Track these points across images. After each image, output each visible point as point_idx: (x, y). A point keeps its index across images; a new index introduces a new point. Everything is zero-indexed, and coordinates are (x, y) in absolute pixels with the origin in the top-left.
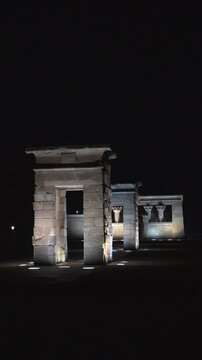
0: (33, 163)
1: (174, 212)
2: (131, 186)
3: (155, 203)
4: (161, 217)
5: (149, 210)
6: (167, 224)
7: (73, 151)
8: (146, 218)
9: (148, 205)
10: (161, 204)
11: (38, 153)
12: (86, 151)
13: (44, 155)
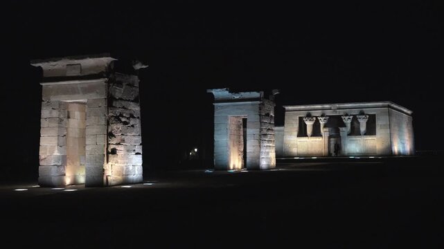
0: (40, 76)
1: (379, 123)
2: (255, 94)
3: (355, 112)
4: (363, 129)
5: (348, 122)
6: (369, 138)
7: (76, 62)
8: (344, 131)
9: (347, 115)
10: (362, 113)
11: (45, 66)
12: (89, 62)
13: (51, 68)
